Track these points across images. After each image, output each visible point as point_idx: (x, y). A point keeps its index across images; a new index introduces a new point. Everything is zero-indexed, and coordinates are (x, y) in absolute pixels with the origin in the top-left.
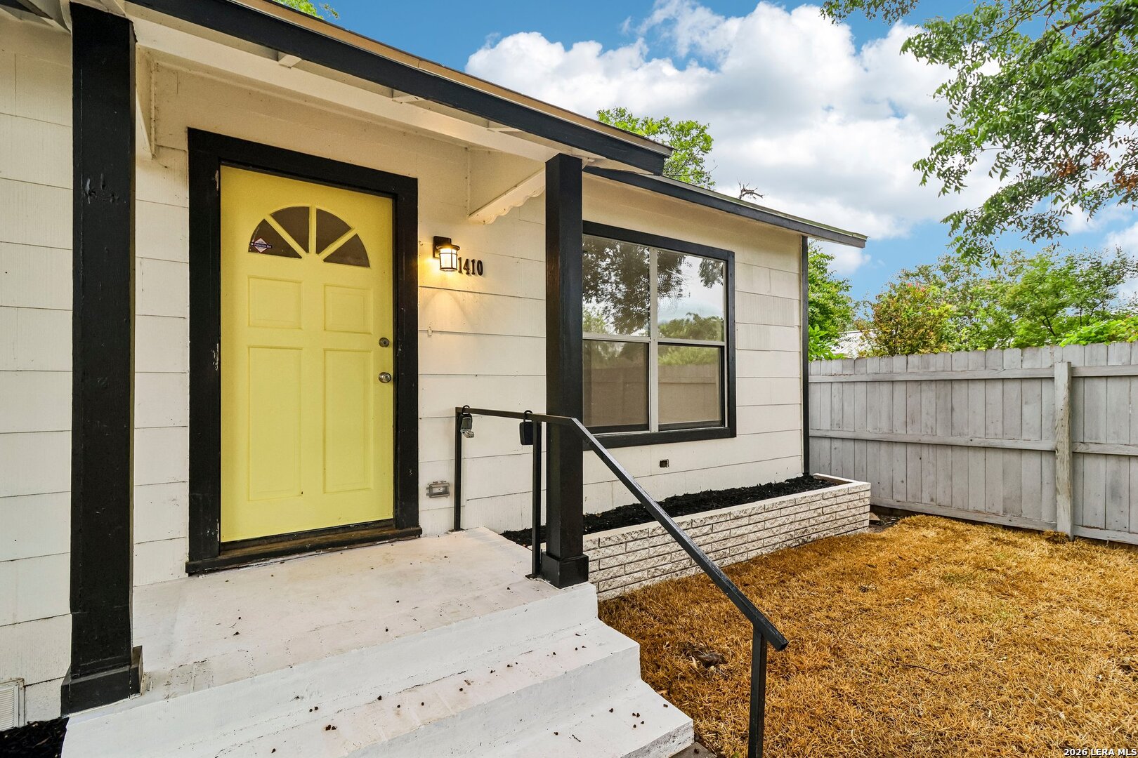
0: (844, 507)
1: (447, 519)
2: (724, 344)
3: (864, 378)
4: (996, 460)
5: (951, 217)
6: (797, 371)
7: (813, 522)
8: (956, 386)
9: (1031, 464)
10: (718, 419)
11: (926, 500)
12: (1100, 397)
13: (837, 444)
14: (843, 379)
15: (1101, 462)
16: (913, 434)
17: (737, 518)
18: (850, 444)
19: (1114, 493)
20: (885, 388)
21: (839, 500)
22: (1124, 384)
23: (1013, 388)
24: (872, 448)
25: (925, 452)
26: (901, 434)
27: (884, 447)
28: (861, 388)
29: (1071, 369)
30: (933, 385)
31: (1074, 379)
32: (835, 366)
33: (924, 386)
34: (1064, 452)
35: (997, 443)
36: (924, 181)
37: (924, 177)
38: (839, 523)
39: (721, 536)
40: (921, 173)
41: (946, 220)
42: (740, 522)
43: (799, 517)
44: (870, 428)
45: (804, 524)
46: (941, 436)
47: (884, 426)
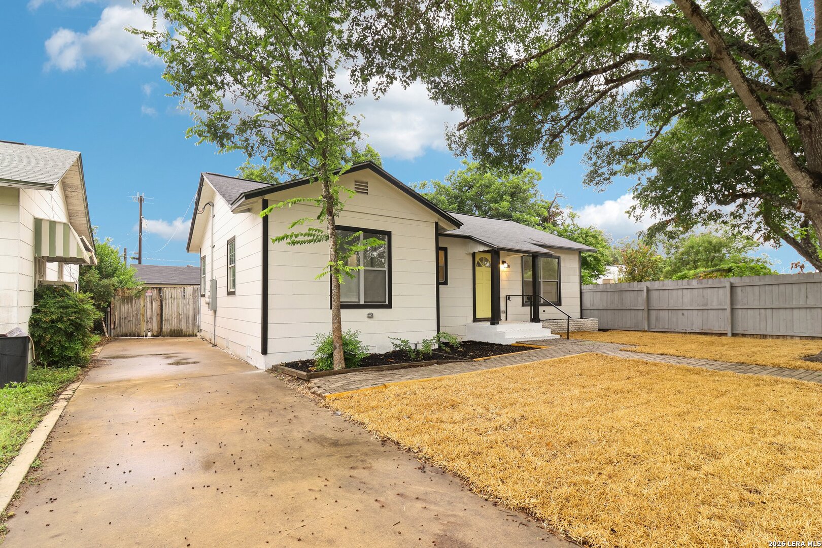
0: (590, 324)
1: (504, 318)
2: (558, 281)
3: (599, 290)
4: (633, 312)
5: (637, 233)
6: (578, 288)
7: (581, 326)
8: (623, 292)
9: (640, 313)
10: (557, 301)
11: (616, 326)
12: (654, 295)
13: (592, 311)
14: (593, 291)
15: (654, 311)
16: (613, 307)
18: (596, 311)
19: (657, 319)
20: (605, 293)
21: (589, 322)
22: (658, 292)
23: (636, 292)
24: (602, 312)
25: (616, 312)
26: (610, 307)
28: (599, 293)
29: (647, 288)
30: (618, 292)
31: (648, 290)
32: (590, 286)
33: (615, 293)
34: (646, 310)
35: (632, 308)
37: (629, 217)
38: (588, 328)
39: (559, 326)
40: (627, 215)
42: (563, 323)
43: (578, 324)
44: (601, 306)
45: (579, 326)
46: (619, 307)
47: (605, 305)
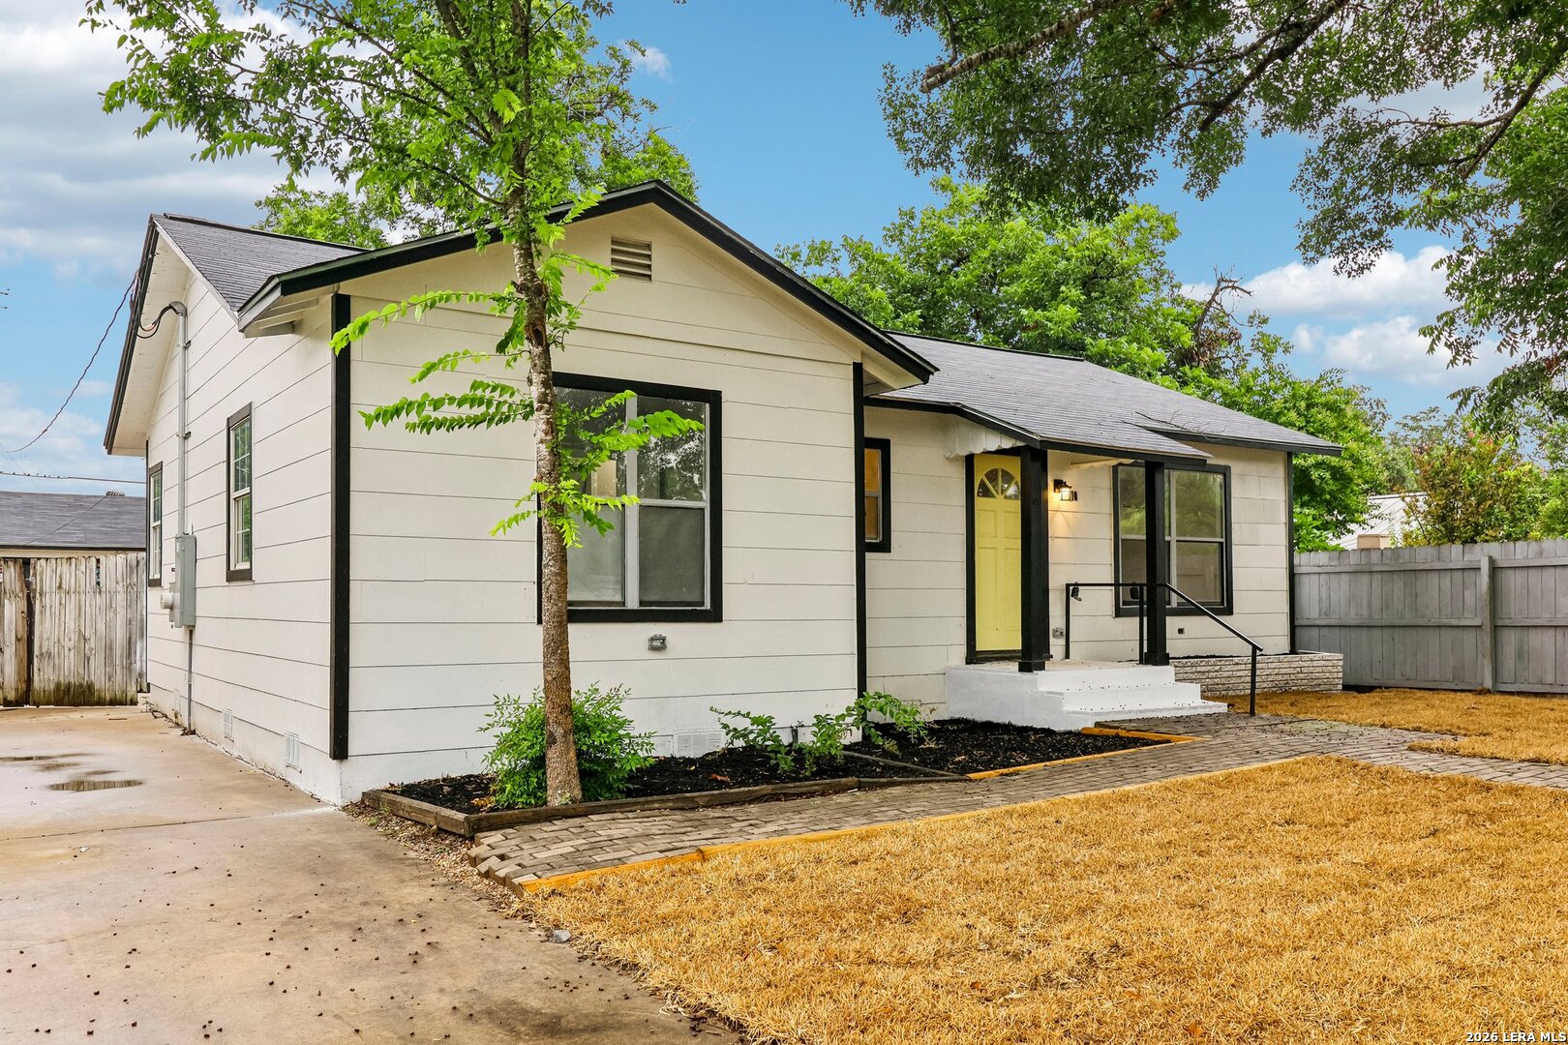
0: (1319, 670)
1: (1061, 651)
2: (1223, 540)
3: (1346, 569)
4: (1447, 635)
5: (1458, 393)
6: (1284, 562)
7: (1293, 677)
8: (1419, 575)
9: (1469, 637)
10: (1218, 600)
11: (1398, 676)
12: (1513, 582)
13: (1324, 631)
14: (1329, 570)
15: (1512, 632)
16: (1387, 619)
17: (1237, 664)
18: (1337, 630)
19: (1520, 655)
20: (1365, 578)
21: (1315, 664)
22: (1524, 573)
23: (1458, 575)
24: (1354, 633)
25: (1397, 633)
26: (1378, 618)
27: (1364, 631)
28: (1345, 578)
29: (1492, 561)
30: (1402, 575)
31: (1495, 569)
32: (1322, 557)
33: (1395, 576)
34: (1487, 627)
35: (1446, 621)
36: (1431, 349)
37: (1431, 345)
38: (1315, 682)
39: (1226, 674)
40: (1428, 340)
41: (1453, 396)
42: (1238, 667)
43: (1283, 671)
44: (1353, 615)
45: (1286, 677)
46: (1408, 620)
47: (1365, 613)
